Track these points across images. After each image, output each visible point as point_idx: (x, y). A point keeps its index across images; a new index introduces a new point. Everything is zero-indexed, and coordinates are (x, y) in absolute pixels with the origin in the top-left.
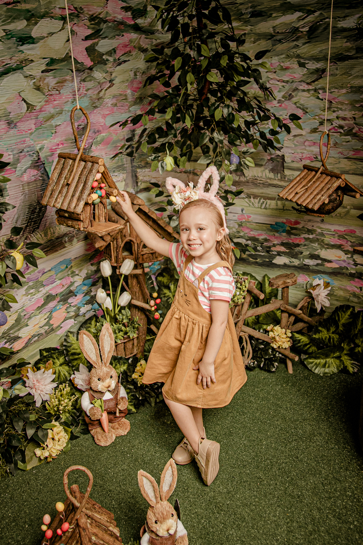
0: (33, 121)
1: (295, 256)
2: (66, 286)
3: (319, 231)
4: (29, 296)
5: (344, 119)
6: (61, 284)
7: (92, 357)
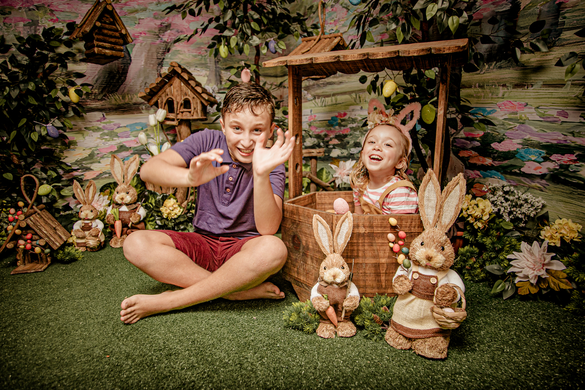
1: (344, 146)
2: (140, 144)
4: (104, 140)
6: (135, 141)
7: (118, 177)
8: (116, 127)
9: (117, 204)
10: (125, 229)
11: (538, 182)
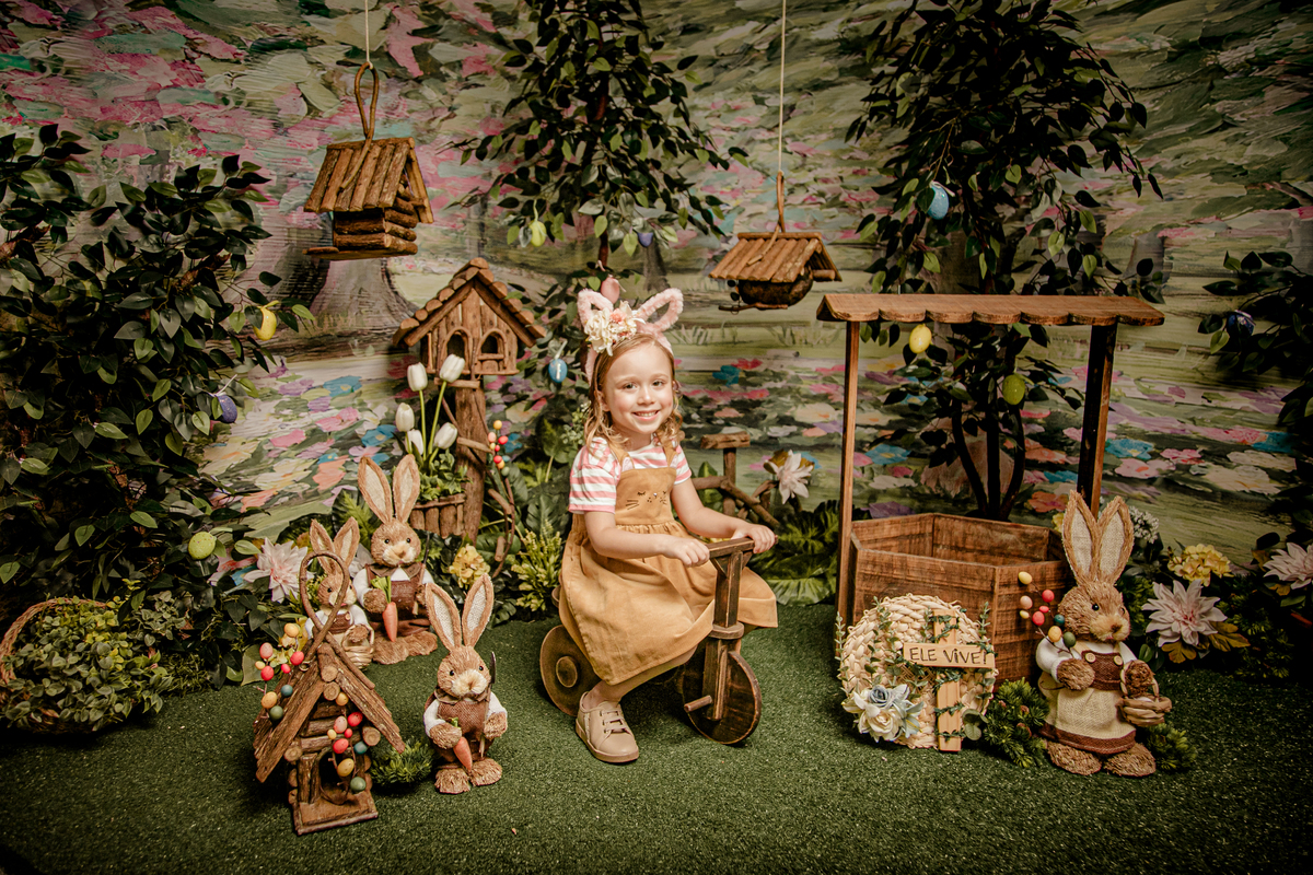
0: (317, 134)
1: (753, 422)
2: (348, 424)
3: (792, 373)
4: (281, 420)
5: (826, 181)
6: (338, 417)
8: (305, 388)
11: (1143, 490)
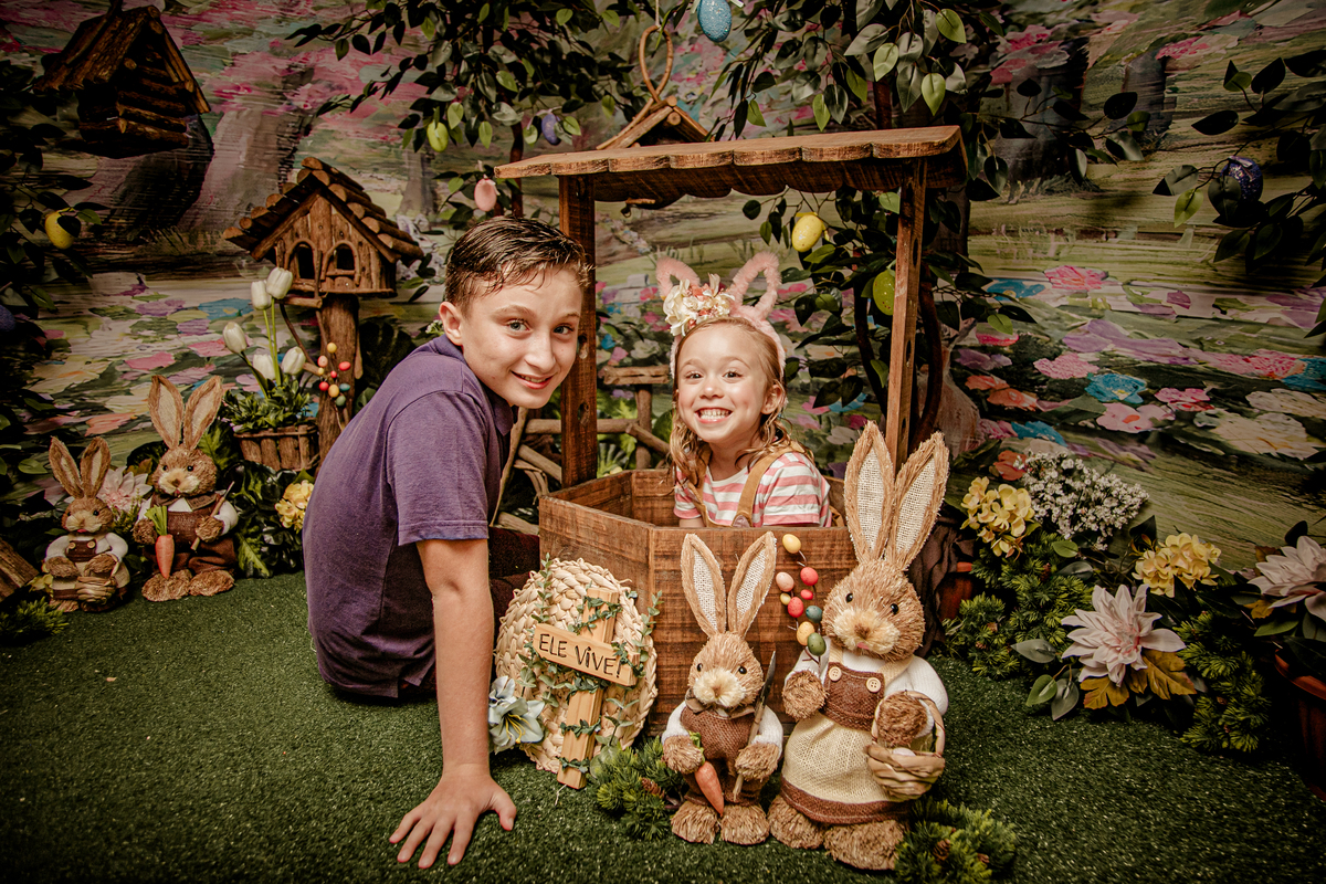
4: (140, 341)
7: (168, 428)
8: (172, 309)
9: (164, 495)
10: (184, 555)
11: (1133, 451)
